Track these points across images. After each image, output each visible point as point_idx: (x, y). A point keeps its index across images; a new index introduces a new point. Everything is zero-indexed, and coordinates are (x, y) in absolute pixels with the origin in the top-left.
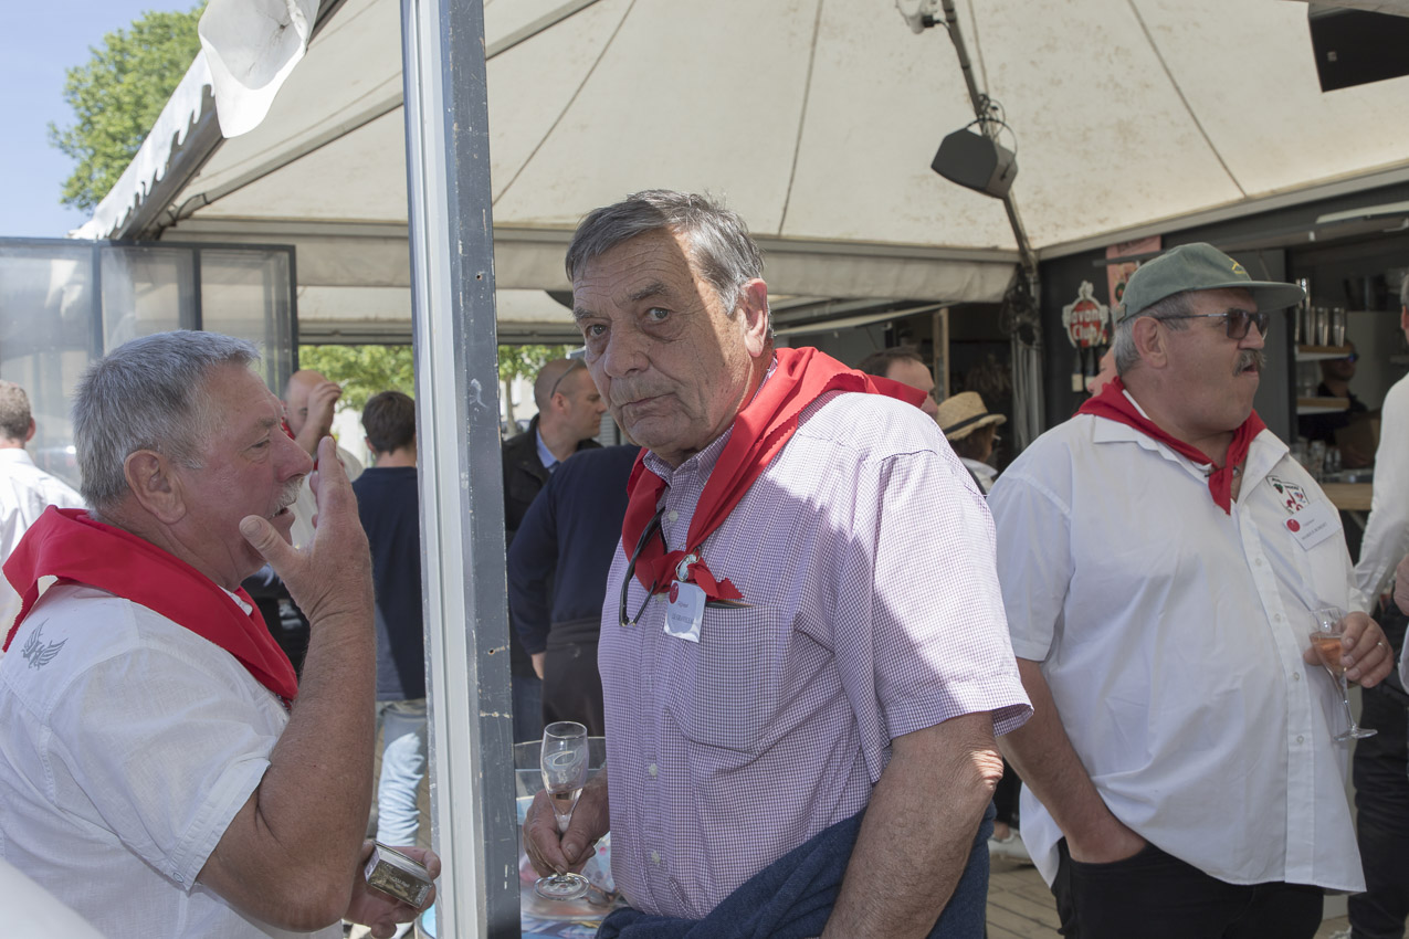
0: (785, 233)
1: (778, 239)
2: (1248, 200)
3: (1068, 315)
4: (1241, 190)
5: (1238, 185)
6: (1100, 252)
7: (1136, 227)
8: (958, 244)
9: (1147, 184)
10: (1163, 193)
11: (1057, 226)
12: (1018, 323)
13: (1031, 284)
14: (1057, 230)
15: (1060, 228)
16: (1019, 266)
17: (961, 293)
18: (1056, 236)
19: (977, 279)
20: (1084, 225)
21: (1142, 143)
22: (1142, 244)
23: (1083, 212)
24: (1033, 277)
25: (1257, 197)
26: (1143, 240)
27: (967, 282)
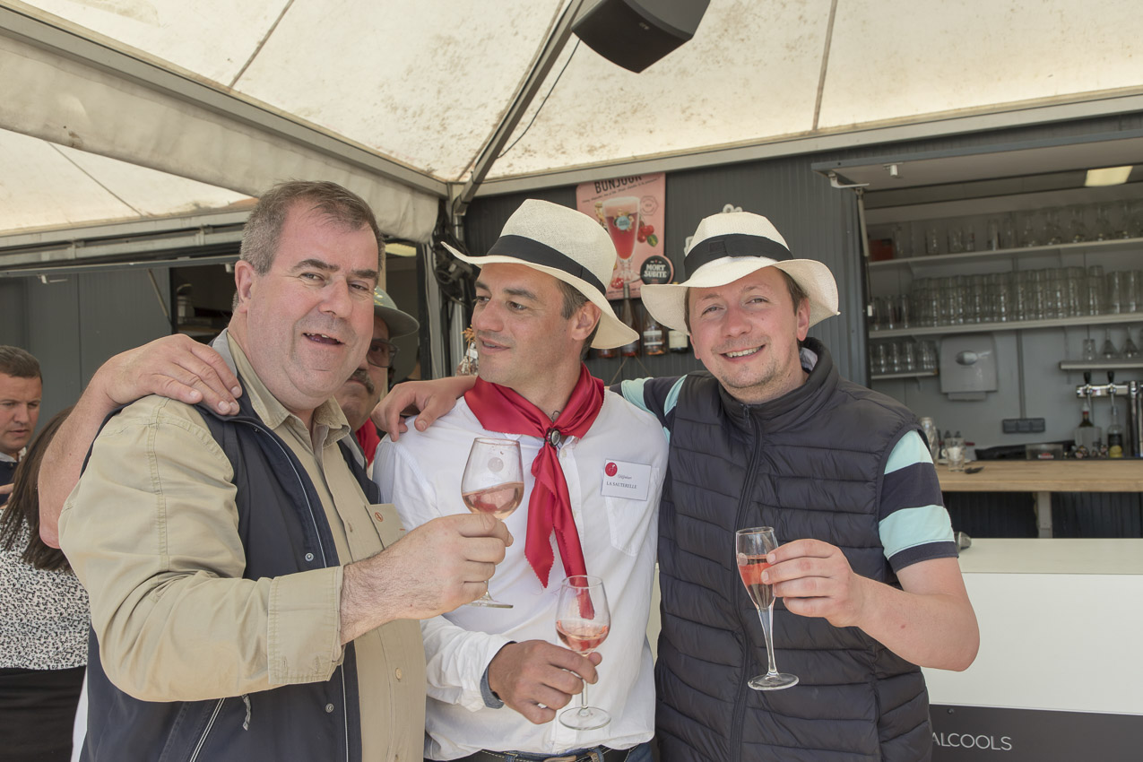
0: (237, 88)
1: (228, 93)
2: (815, 134)
4: (816, 120)
5: (817, 114)
6: (571, 190)
7: (635, 161)
8: (402, 159)
9: (703, 100)
10: (712, 115)
11: (526, 151)
12: (455, 271)
13: (455, 226)
14: (520, 157)
15: (527, 154)
16: (442, 201)
17: (398, 226)
18: (511, 165)
19: (411, 209)
20: (563, 153)
21: (743, 40)
22: (635, 182)
23: (581, 134)
24: (458, 217)
25: (829, 132)
26: (638, 177)
27: (403, 211)
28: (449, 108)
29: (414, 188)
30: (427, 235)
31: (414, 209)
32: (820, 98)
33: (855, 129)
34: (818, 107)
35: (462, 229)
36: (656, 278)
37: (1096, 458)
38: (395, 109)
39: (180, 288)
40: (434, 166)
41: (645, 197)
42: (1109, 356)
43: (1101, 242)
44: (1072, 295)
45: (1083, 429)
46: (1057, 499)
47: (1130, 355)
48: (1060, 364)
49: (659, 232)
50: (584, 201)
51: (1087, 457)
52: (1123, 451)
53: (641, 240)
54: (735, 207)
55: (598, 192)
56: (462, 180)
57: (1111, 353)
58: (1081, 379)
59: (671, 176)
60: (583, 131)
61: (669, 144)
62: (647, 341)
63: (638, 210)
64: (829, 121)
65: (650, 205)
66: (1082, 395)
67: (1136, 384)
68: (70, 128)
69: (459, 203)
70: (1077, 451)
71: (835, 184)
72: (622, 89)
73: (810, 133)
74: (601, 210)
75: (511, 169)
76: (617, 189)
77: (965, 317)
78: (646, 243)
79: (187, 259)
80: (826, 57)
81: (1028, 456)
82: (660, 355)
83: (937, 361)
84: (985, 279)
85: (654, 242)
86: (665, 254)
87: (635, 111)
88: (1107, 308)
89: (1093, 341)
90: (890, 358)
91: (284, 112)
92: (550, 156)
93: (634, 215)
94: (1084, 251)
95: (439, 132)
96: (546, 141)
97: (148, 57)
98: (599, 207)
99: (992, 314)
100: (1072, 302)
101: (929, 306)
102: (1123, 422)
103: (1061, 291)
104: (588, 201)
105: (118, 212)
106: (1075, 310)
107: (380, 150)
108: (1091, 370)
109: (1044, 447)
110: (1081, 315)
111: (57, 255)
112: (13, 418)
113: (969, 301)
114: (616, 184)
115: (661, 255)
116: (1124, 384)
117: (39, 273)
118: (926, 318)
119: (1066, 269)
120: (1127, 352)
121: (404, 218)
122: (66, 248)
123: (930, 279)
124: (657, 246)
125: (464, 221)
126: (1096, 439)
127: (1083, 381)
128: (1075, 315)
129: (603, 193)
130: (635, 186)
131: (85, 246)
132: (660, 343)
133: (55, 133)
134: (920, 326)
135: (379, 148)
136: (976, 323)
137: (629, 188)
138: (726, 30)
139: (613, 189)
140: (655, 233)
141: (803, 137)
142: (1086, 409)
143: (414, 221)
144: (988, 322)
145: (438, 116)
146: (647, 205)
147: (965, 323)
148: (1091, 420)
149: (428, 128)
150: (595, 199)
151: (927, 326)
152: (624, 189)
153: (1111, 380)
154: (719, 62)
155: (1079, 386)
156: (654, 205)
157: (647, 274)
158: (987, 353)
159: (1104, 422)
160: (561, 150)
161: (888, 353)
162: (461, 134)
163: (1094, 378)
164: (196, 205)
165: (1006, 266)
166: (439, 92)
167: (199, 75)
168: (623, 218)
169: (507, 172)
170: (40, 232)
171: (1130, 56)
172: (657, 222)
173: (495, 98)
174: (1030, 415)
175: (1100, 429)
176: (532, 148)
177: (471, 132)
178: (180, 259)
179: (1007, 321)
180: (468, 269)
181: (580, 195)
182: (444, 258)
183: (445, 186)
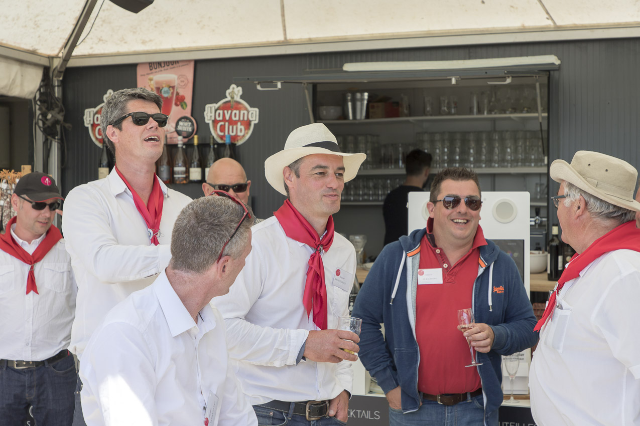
2: (286, 43)
3: (89, 116)
4: (285, 34)
5: (285, 30)
6: (133, 67)
7: (174, 51)
9: (210, 18)
10: (217, 27)
11: (100, 40)
12: (50, 119)
13: (55, 86)
14: (97, 44)
15: (101, 42)
16: (46, 70)
17: (8, 88)
18: (92, 48)
19: (19, 76)
20: (126, 43)
22: (175, 65)
23: (134, 33)
24: (58, 81)
25: (295, 42)
26: (177, 62)
27: (12, 77)
28: (37, 16)
29: (21, 62)
30: (32, 93)
31: (22, 76)
32: (284, 21)
33: (311, 42)
34: (284, 26)
35: (61, 88)
36: (185, 131)
40: (36, 47)
41: (180, 75)
49: (188, 100)
50: (142, 75)
53: (176, 105)
54: (237, 87)
55: (151, 70)
56: (58, 56)
59: (197, 62)
60: (135, 30)
62: (176, 174)
63: (176, 84)
65: (183, 82)
69: (56, 72)
71: (259, 87)
73: (283, 42)
74: (152, 82)
76: (163, 69)
78: (180, 107)
82: (184, 184)
85: (184, 106)
86: (192, 115)
87: (166, 21)
92: (117, 44)
93: (173, 87)
95: (34, 28)
96: (111, 35)
98: (151, 80)
114: (163, 65)
115: (188, 115)
121: (14, 80)
124: (186, 110)
125: (63, 84)
129: (154, 70)
130: (174, 68)
132: (184, 176)
137: (171, 68)
139: (160, 69)
140: (186, 100)
141: (279, 44)
143: (22, 84)
145: (31, 19)
146: (182, 81)
150: (148, 74)
152: (167, 69)
156: (186, 81)
157: (179, 128)
160: (124, 41)
162: (51, 29)
166: (28, 7)
168: (165, 89)
172: (187, 93)
176: (102, 38)
177: (58, 28)
180: (60, 117)
181: (140, 71)
182: (44, 109)
183: (48, 59)
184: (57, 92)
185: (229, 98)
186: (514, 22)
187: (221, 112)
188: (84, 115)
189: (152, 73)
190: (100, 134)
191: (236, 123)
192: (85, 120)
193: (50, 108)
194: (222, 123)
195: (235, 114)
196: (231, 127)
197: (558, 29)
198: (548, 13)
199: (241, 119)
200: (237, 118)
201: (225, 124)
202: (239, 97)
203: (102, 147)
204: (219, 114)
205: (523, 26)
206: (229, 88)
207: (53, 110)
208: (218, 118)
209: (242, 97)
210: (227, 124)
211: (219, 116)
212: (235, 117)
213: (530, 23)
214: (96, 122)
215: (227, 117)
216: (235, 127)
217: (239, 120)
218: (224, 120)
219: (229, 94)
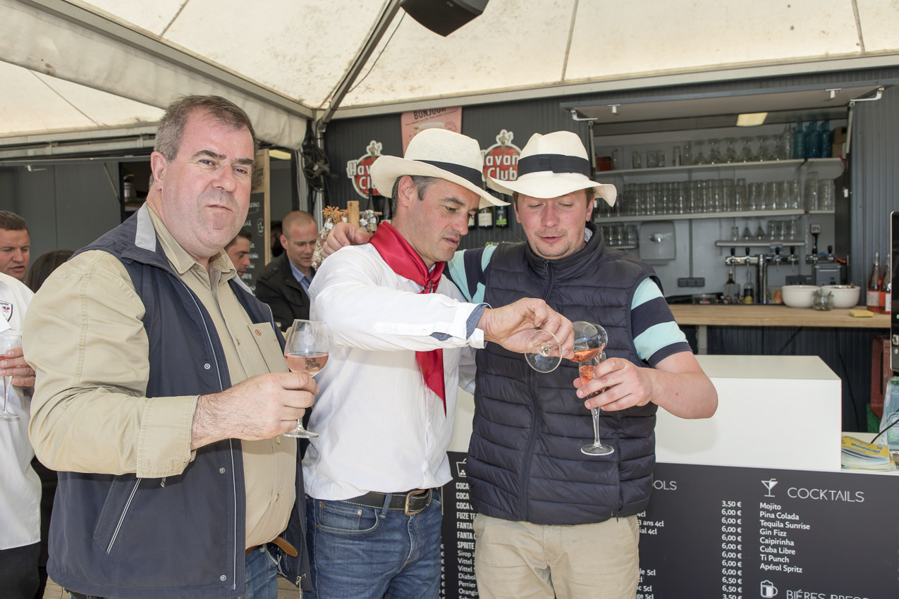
0: (166, 37)
1: (157, 40)
2: (563, 84)
3: (352, 168)
4: (564, 74)
5: (565, 70)
6: (398, 116)
7: (441, 98)
8: (282, 91)
9: (488, 58)
10: (494, 68)
11: (368, 88)
12: (317, 170)
13: (317, 139)
14: (363, 93)
15: (368, 91)
16: (309, 122)
17: (278, 138)
18: (357, 98)
19: (287, 127)
20: (393, 90)
21: (516, 17)
22: (441, 113)
23: (405, 78)
24: (320, 133)
25: (572, 82)
26: (443, 109)
27: (282, 127)
28: (314, 57)
29: (290, 112)
30: (298, 144)
31: (290, 126)
32: (566, 59)
33: (589, 81)
34: (565, 65)
35: (322, 141)
37: (736, 304)
38: (277, 56)
39: (125, 178)
40: (303, 97)
41: (448, 123)
42: (747, 238)
43: (745, 163)
44: (725, 197)
45: (728, 285)
46: (711, 329)
47: (760, 238)
48: (716, 243)
50: (406, 125)
51: (731, 303)
52: (753, 300)
54: (508, 132)
55: (416, 118)
56: (323, 107)
57: (748, 236)
58: (729, 253)
59: (466, 109)
60: (406, 76)
61: (465, 87)
64: (572, 75)
66: (729, 263)
67: (763, 257)
68: (46, 61)
69: (321, 123)
70: (725, 299)
71: (575, 118)
72: (433, 48)
73: (559, 83)
75: (357, 100)
76: (428, 117)
77: (657, 209)
79: (131, 156)
80: (571, 31)
81: (694, 302)
83: (638, 239)
84: (670, 186)
87: (442, 64)
88: (747, 207)
89: (737, 228)
90: (607, 236)
91: (199, 55)
92: (384, 93)
94: (734, 168)
95: (307, 73)
96: (381, 82)
97: (102, 12)
98: (416, 129)
99: (674, 208)
100: (725, 202)
101: (634, 202)
102: (754, 281)
103: (718, 195)
104: (409, 124)
105: (83, 123)
106: (727, 208)
107: (267, 85)
108: (735, 247)
109: (704, 296)
110: (731, 211)
111: (39, 151)
112: (12, 259)
113: (659, 200)
114: (429, 113)
116: (756, 256)
117: (26, 163)
118: (631, 210)
119: (723, 180)
120: (758, 236)
121: (283, 130)
122: (45, 147)
123: (635, 184)
125: (324, 136)
126: (736, 292)
127: (729, 254)
128: (727, 211)
129: (419, 119)
130: (441, 115)
131: (59, 146)
133: (34, 64)
134: (627, 215)
135: (266, 83)
136: (663, 214)
137: (438, 116)
138: (505, 10)
139: (427, 117)
141: (555, 85)
142: (731, 272)
143: (289, 135)
144: (671, 214)
145: (307, 62)
147: (656, 214)
148: (734, 279)
149: (300, 70)
150: (413, 123)
151: (631, 215)
152: (433, 117)
153: (747, 253)
154: (499, 32)
155: (727, 258)
158: (670, 234)
159: (742, 280)
160: (391, 88)
161: (606, 233)
162: (323, 75)
163: (737, 252)
164: (138, 119)
165: (683, 177)
166: (308, 45)
167: (138, 27)
169: (354, 103)
170: (26, 136)
171: (770, 39)
173: (347, 51)
174: (695, 276)
175: (739, 285)
176: (371, 87)
177: (330, 74)
178: (126, 157)
179: (683, 213)
180: (326, 168)
181: (404, 120)
182: (310, 161)
183: (311, 111)
184: (320, 144)
185: (499, 144)
186: (816, 50)
187: (492, 158)
188: (346, 167)
189: (417, 122)
190: (363, 185)
191: (507, 168)
192: (348, 172)
193: (315, 160)
194: (493, 169)
195: (507, 159)
196: (502, 172)
197: (865, 55)
198: (861, 38)
199: (514, 163)
200: (509, 163)
201: (496, 170)
202: (510, 141)
203: (368, 198)
204: (489, 159)
205: (827, 55)
206: (499, 134)
207: (319, 161)
208: (488, 164)
209: (513, 142)
210: (498, 169)
211: (489, 162)
212: (507, 162)
213: (835, 50)
214: (360, 174)
215: (498, 163)
216: (507, 172)
217: (511, 165)
218: (495, 165)
219: (500, 139)
